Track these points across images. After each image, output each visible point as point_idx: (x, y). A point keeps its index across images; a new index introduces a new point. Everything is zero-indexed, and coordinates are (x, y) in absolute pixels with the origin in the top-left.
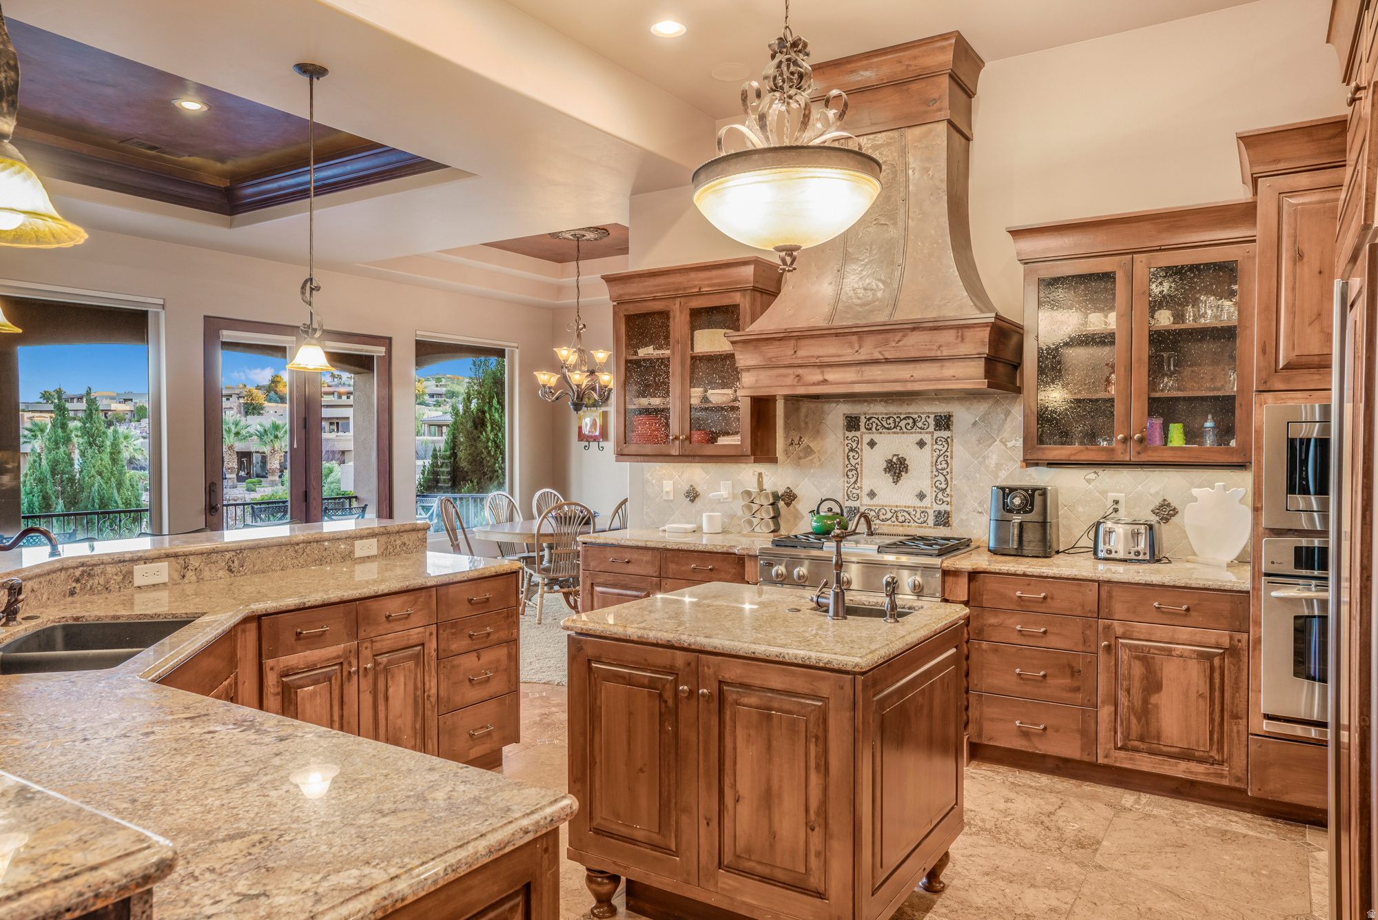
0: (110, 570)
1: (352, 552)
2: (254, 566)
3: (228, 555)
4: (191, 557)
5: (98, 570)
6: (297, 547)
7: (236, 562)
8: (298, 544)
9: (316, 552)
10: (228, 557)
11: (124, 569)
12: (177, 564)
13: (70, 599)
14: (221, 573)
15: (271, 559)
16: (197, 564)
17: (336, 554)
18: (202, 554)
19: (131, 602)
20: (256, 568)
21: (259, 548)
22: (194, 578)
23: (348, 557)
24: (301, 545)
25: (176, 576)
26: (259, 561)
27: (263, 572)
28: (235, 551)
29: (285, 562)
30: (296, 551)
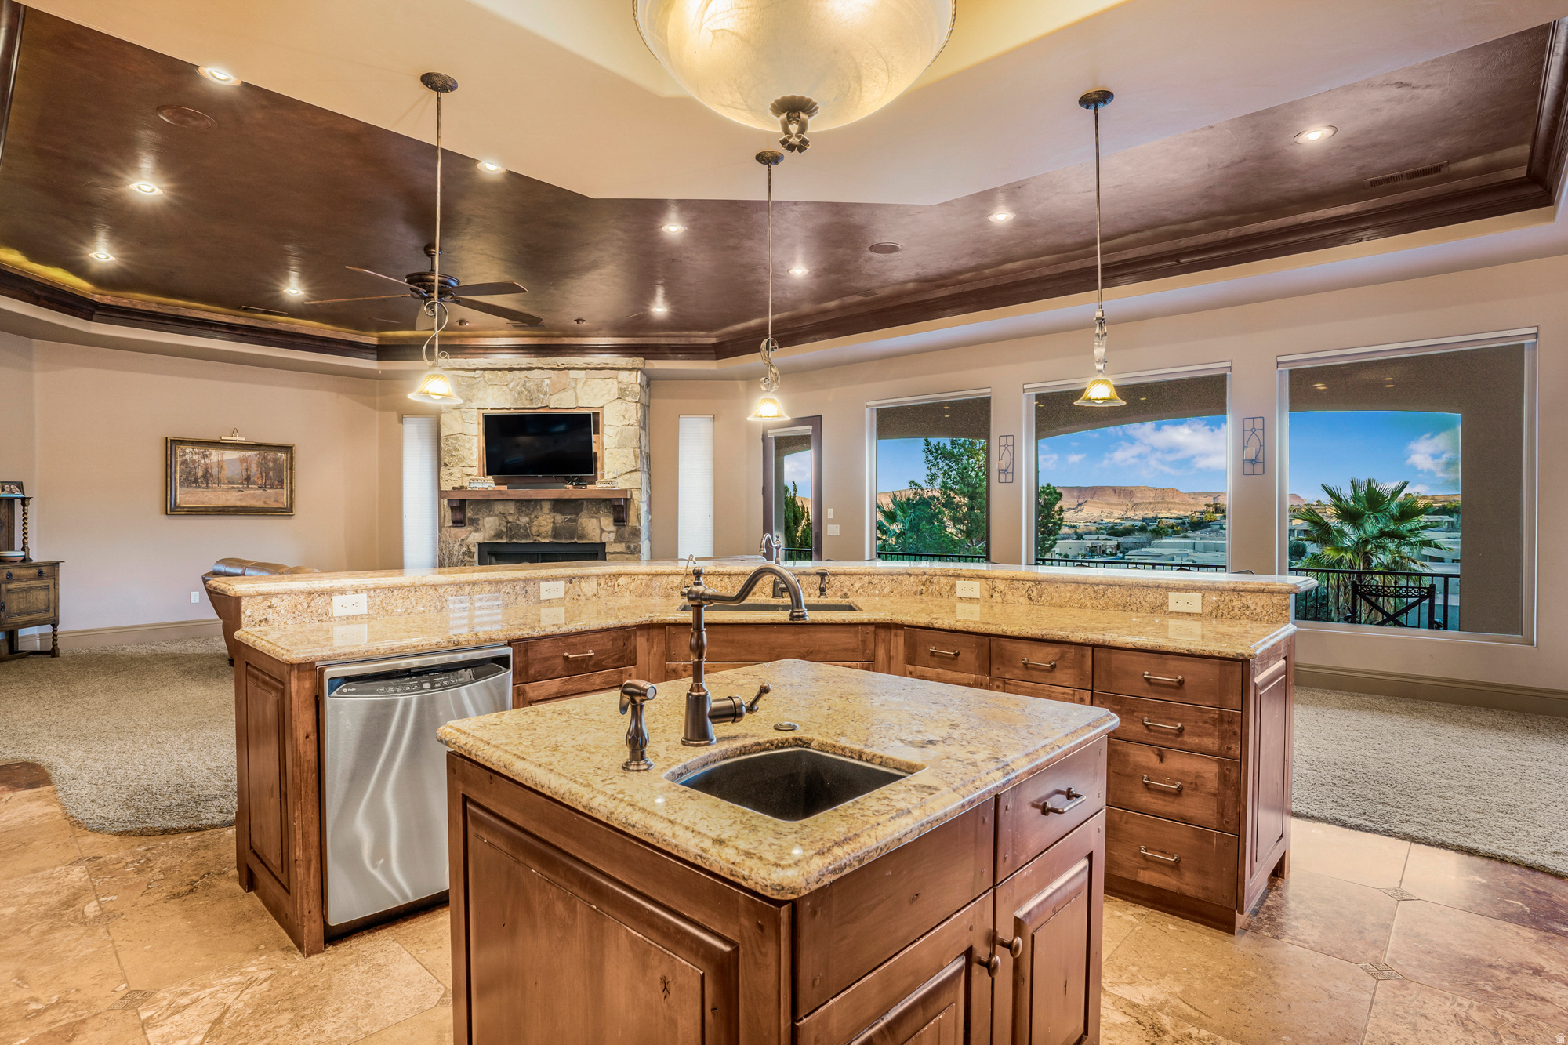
0: (943, 580)
1: (1164, 604)
2: (1052, 599)
3: (1028, 584)
4: (997, 581)
5: (935, 579)
6: (1096, 588)
7: (1035, 592)
8: (1098, 585)
9: (1119, 596)
10: (1028, 586)
11: (951, 582)
12: (987, 584)
13: (919, 597)
14: (1022, 599)
15: (1068, 595)
16: (1002, 588)
17: (1144, 603)
18: (1006, 579)
19: (953, 610)
20: (1054, 601)
21: (1056, 582)
22: (1000, 599)
23: (1160, 608)
24: (1101, 587)
25: (986, 595)
26: (1056, 595)
27: (1061, 606)
28: (1034, 581)
29: (1083, 600)
30: (1096, 592)
